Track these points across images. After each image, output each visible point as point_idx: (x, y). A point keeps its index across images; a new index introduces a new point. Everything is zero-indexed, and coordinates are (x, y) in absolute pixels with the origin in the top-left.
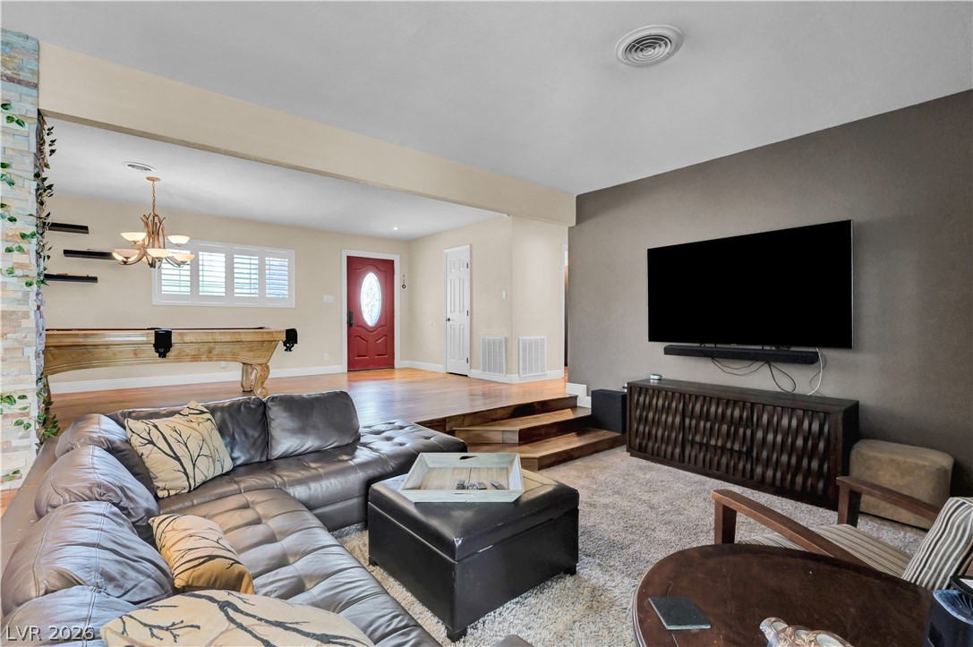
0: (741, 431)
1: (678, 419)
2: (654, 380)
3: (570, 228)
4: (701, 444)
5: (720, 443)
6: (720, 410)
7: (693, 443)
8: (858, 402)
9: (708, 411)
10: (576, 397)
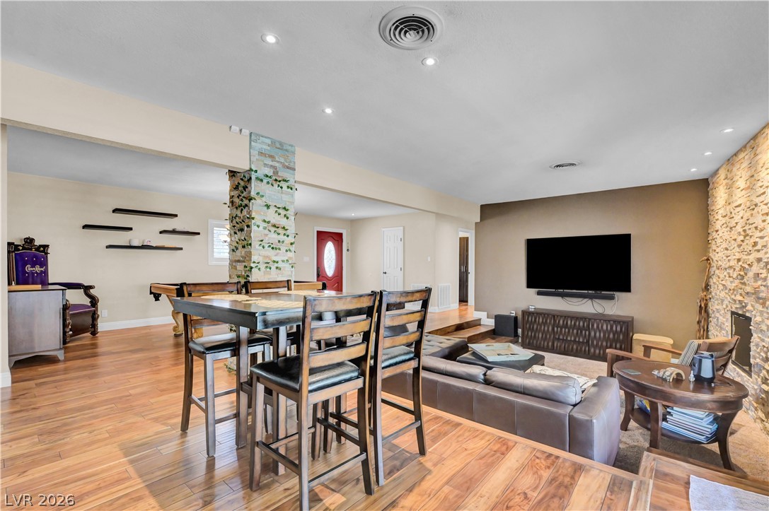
0: (584, 332)
1: (550, 328)
2: (532, 309)
3: (476, 223)
4: (563, 340)
5: (573, 339)
6: (573, 323)
7: (559, 339)
8: (633, 318)
9: (567, 323)
10: (480, 320)
